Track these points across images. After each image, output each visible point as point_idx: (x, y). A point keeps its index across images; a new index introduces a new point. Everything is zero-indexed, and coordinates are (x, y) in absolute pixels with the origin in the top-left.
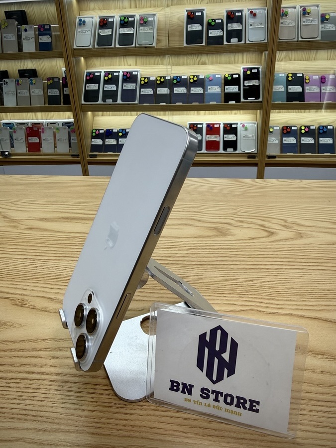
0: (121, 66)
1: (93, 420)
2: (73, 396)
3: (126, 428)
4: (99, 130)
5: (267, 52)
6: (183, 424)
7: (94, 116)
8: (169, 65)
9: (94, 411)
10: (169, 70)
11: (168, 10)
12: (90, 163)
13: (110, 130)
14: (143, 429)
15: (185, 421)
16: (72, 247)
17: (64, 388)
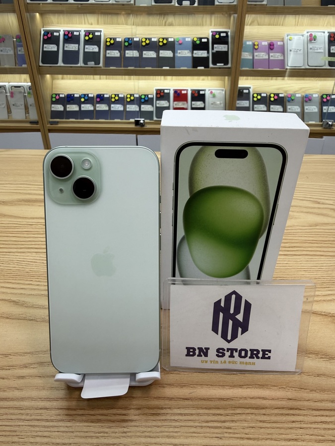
0: (81, 25)
2: (45, 427)
4: (59, 95)
5: (236, 15)
7: (53, 79)
8: (133, 25)
9: (70, 444)
10: (134, 30)
12: (50, 131)
13: (71, 95)
17: (33, 417)
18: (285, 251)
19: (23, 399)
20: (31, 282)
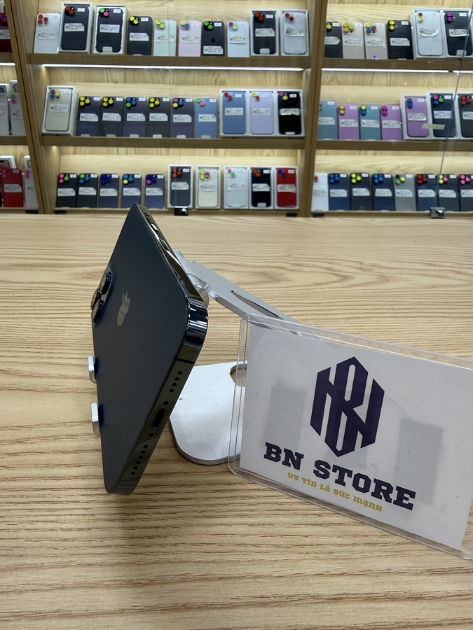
0: (102, 84)
1: (87, 543)
2: (49, 510)
3: (150, 549)
5: (309, 70)
6: (252, 533)
7: (61, 153)
8: (173, 84)
9: (89, 529)
11: (171, 5)
14: (181, 548)
15: (253, 528)
16: (35, 301)
17: (31, 499)
18: (393, 313)
19: (14, 479)
20: (28, 350)
